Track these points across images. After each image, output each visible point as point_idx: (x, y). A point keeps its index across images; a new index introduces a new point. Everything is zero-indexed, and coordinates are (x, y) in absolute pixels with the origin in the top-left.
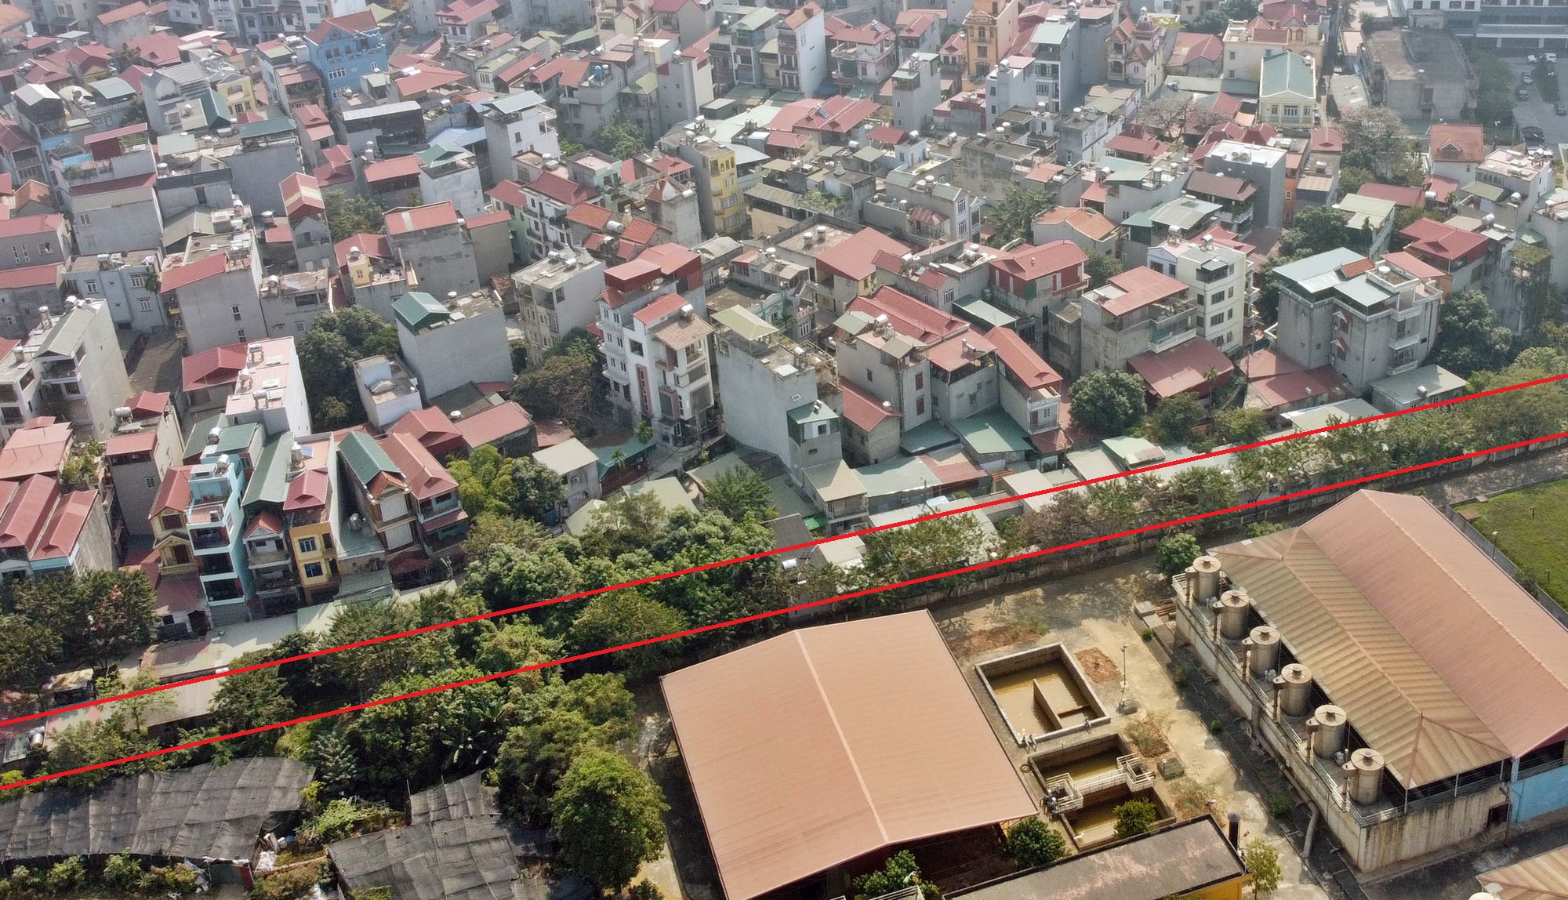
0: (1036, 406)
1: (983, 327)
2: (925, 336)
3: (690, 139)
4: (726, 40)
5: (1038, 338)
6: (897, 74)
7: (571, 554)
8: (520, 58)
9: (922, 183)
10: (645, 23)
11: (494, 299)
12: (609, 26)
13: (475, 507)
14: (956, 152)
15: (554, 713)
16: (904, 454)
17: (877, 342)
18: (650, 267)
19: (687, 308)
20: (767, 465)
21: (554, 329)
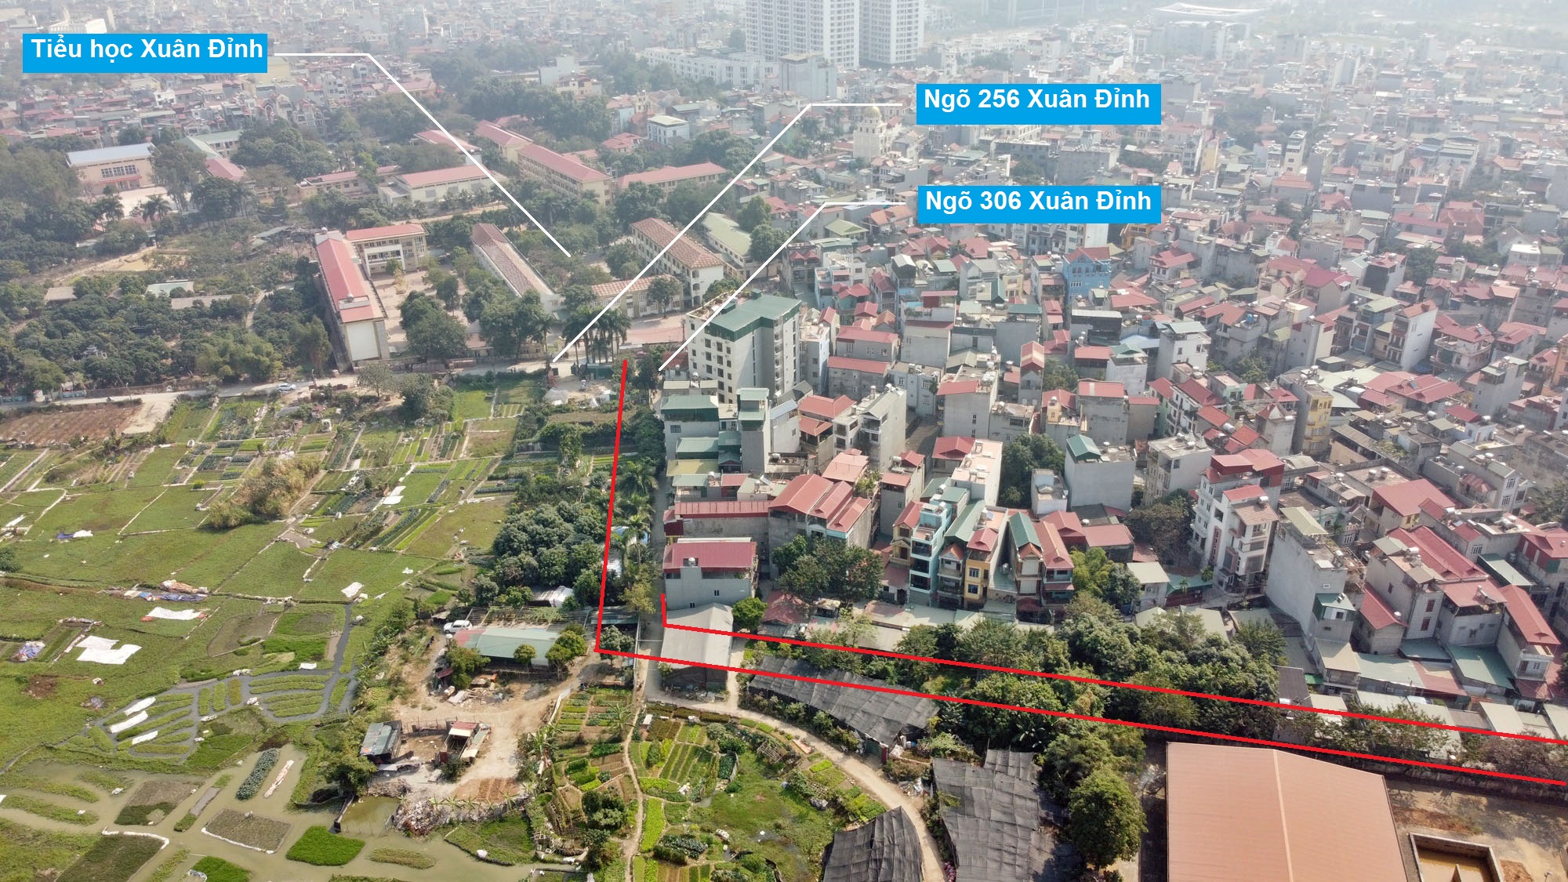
0: (1528, 657)
1: (1500, 581)
2: (1447, 573)
3: (1302, 381)
4: (1352, 315)
5: (1548, 604)
6: (1486, 369)
7: (1133, 637)
8: (1197, 298)
9: (1481, 457)
10: (1294, 291)
11: (1132, 454)
12: (1267, 288)
13: (1080, 585)
14: (1520, 440)
15: (1091, 736)
16: (1400, 655)
17: (1405, 566)
18: (1247, 463)
19: (1264, 498)
20: (1291, 627)
21: (1166, 486)
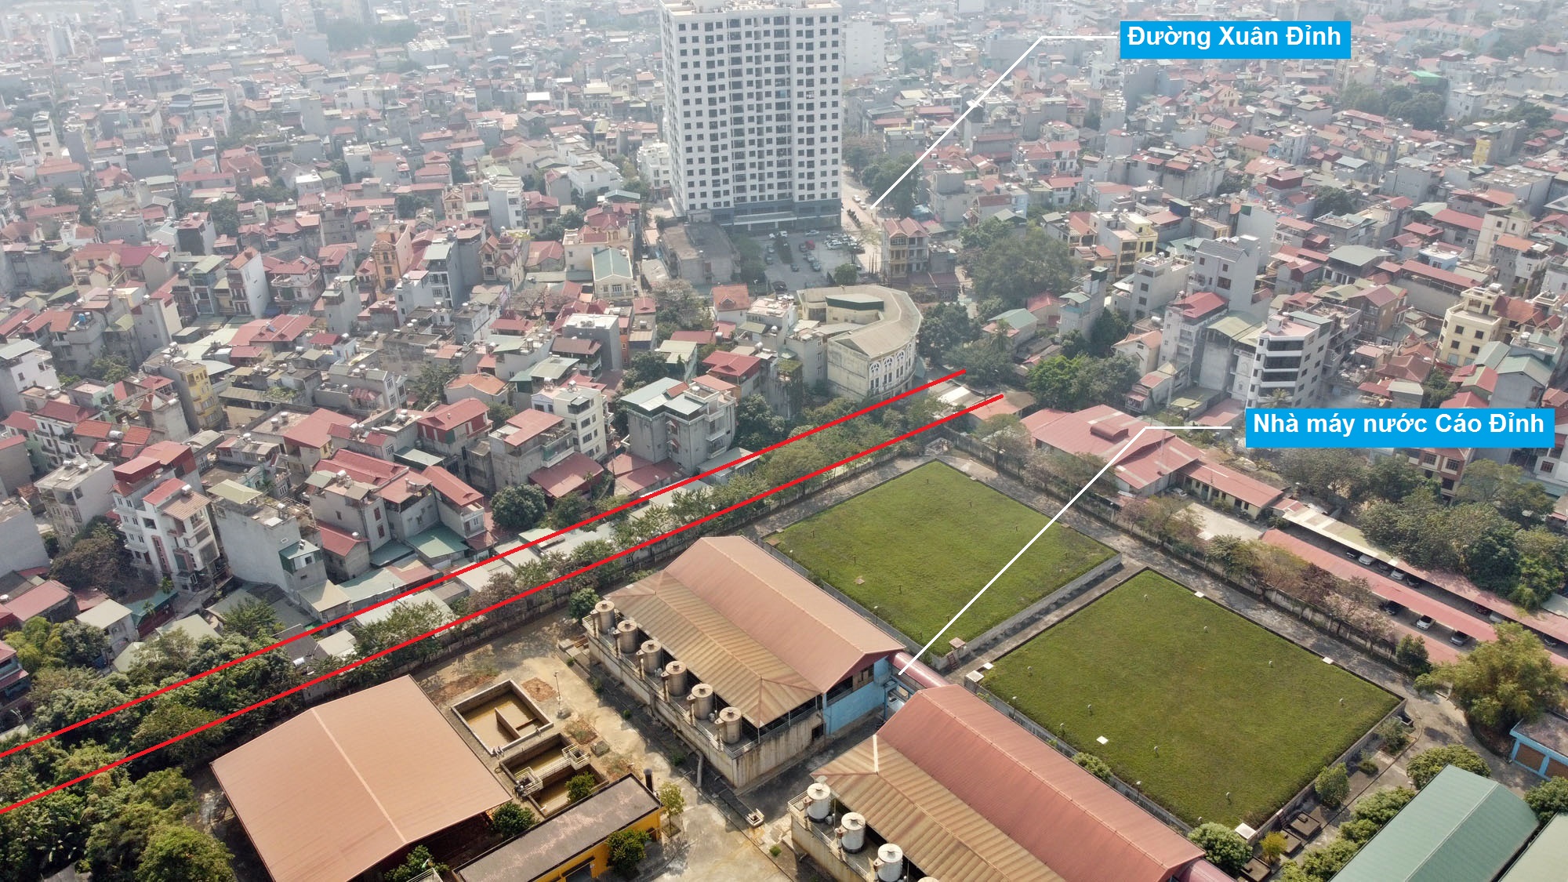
0: (468, 518)
1: (419, 468)
2: (377, 480)
3: (168, 361)
4: (185, 283)
5: (462, 470)
6: (325, 294)
7: (121, 686)
8: (12, 315)
9: (357, 370)
10: (116, 276)
11: (22, 504)
12: (85, 282)
13: (33, 665)
14: (379, 345)
15: (128, 807)
16: (374, 568)
17: (342, 491)
18: (152, 461)
19: (186, 488)
20: (270, 593)
21: (78, 520)
